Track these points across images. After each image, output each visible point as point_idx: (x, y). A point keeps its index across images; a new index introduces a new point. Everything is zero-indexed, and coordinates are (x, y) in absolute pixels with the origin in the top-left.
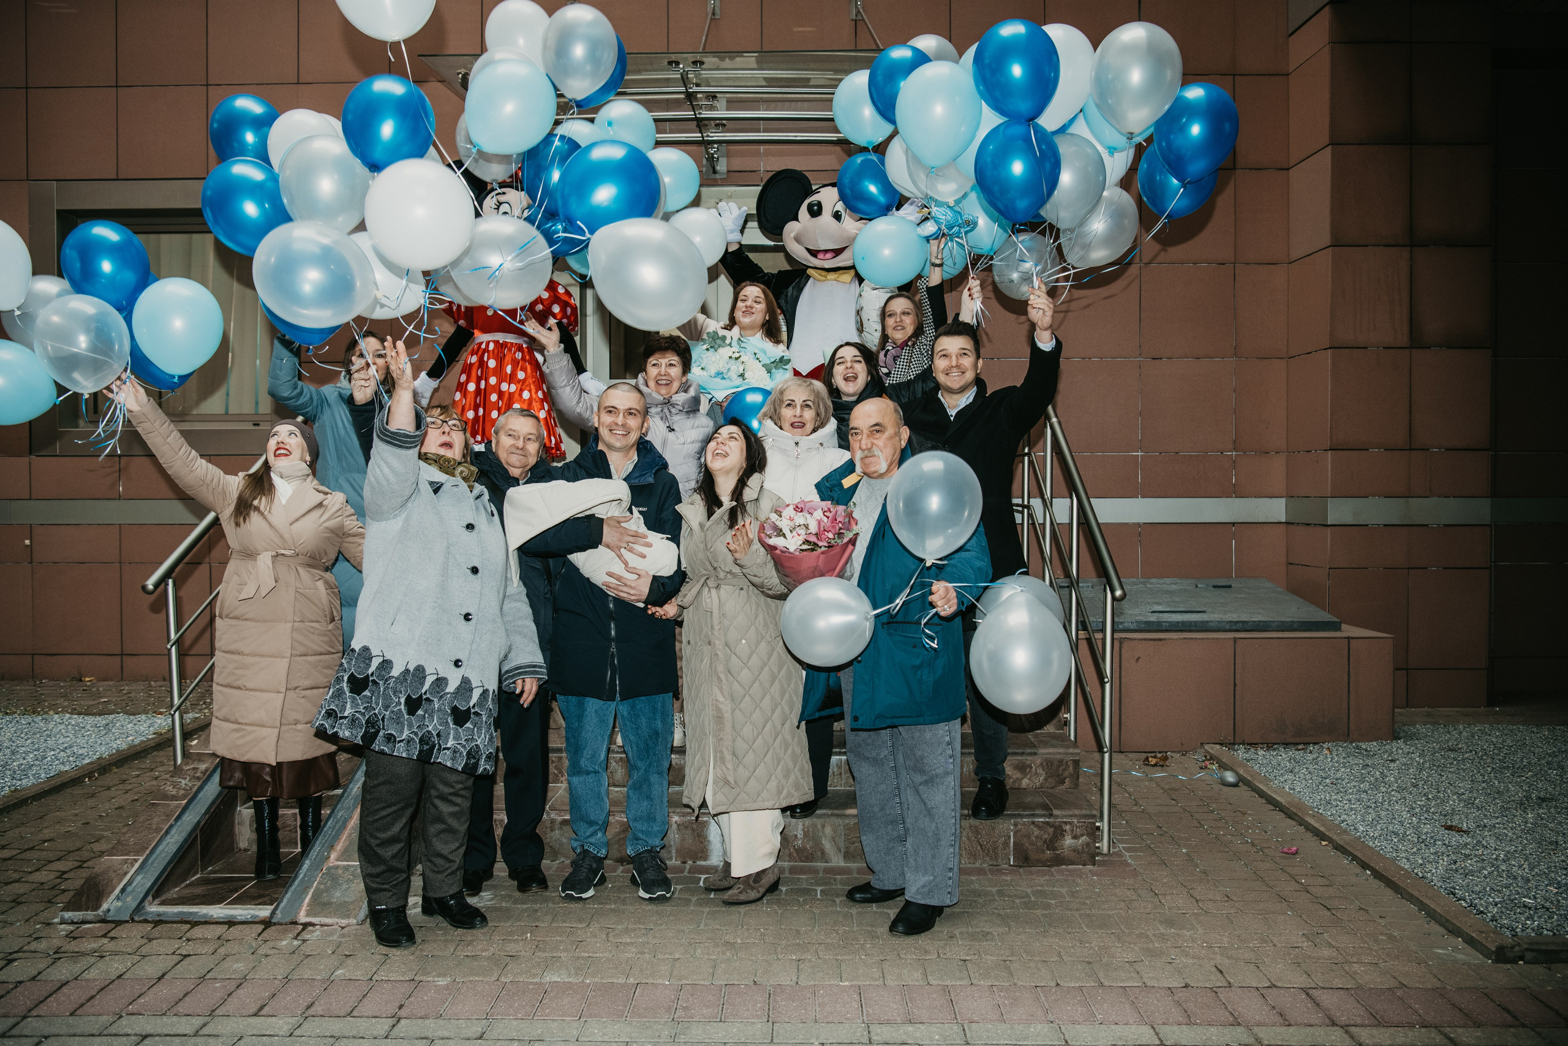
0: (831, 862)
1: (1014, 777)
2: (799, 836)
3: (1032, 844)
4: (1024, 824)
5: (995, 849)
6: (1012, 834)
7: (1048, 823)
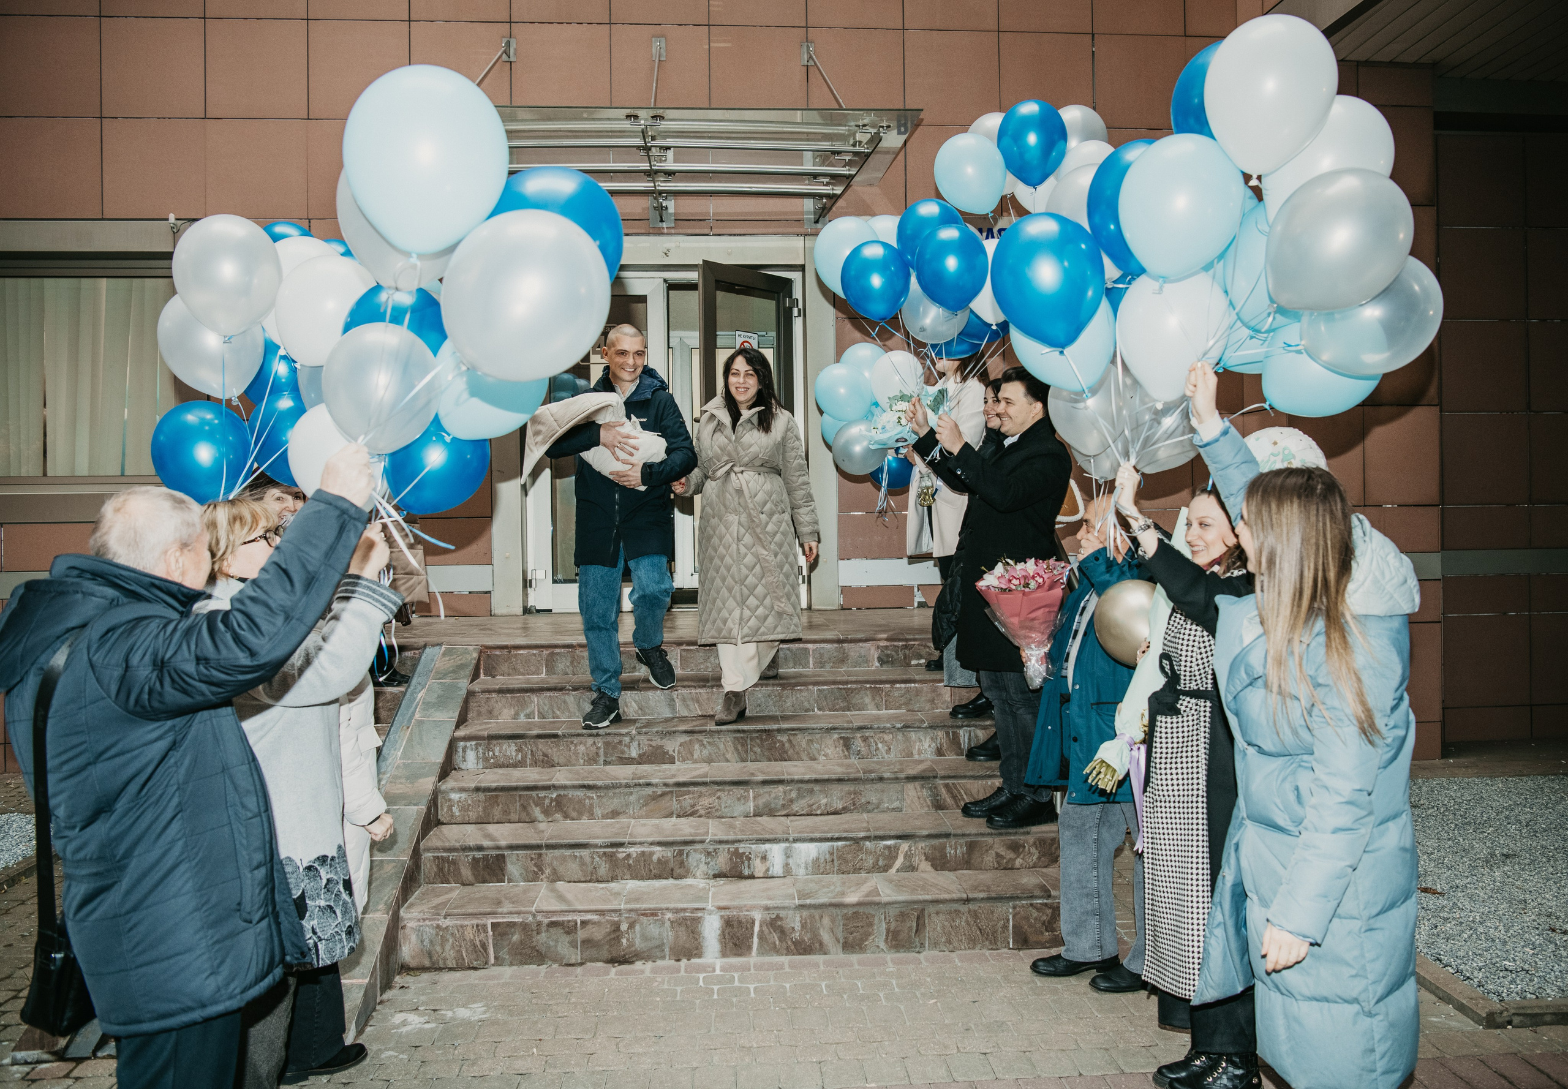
0: (829, 953)
1: (1008, 856)
2: (796, 928)
3: (1031, 926)
4: (1023, 906)
5: (994, 933)
6: (1010, 917)
7: (1046, 904)
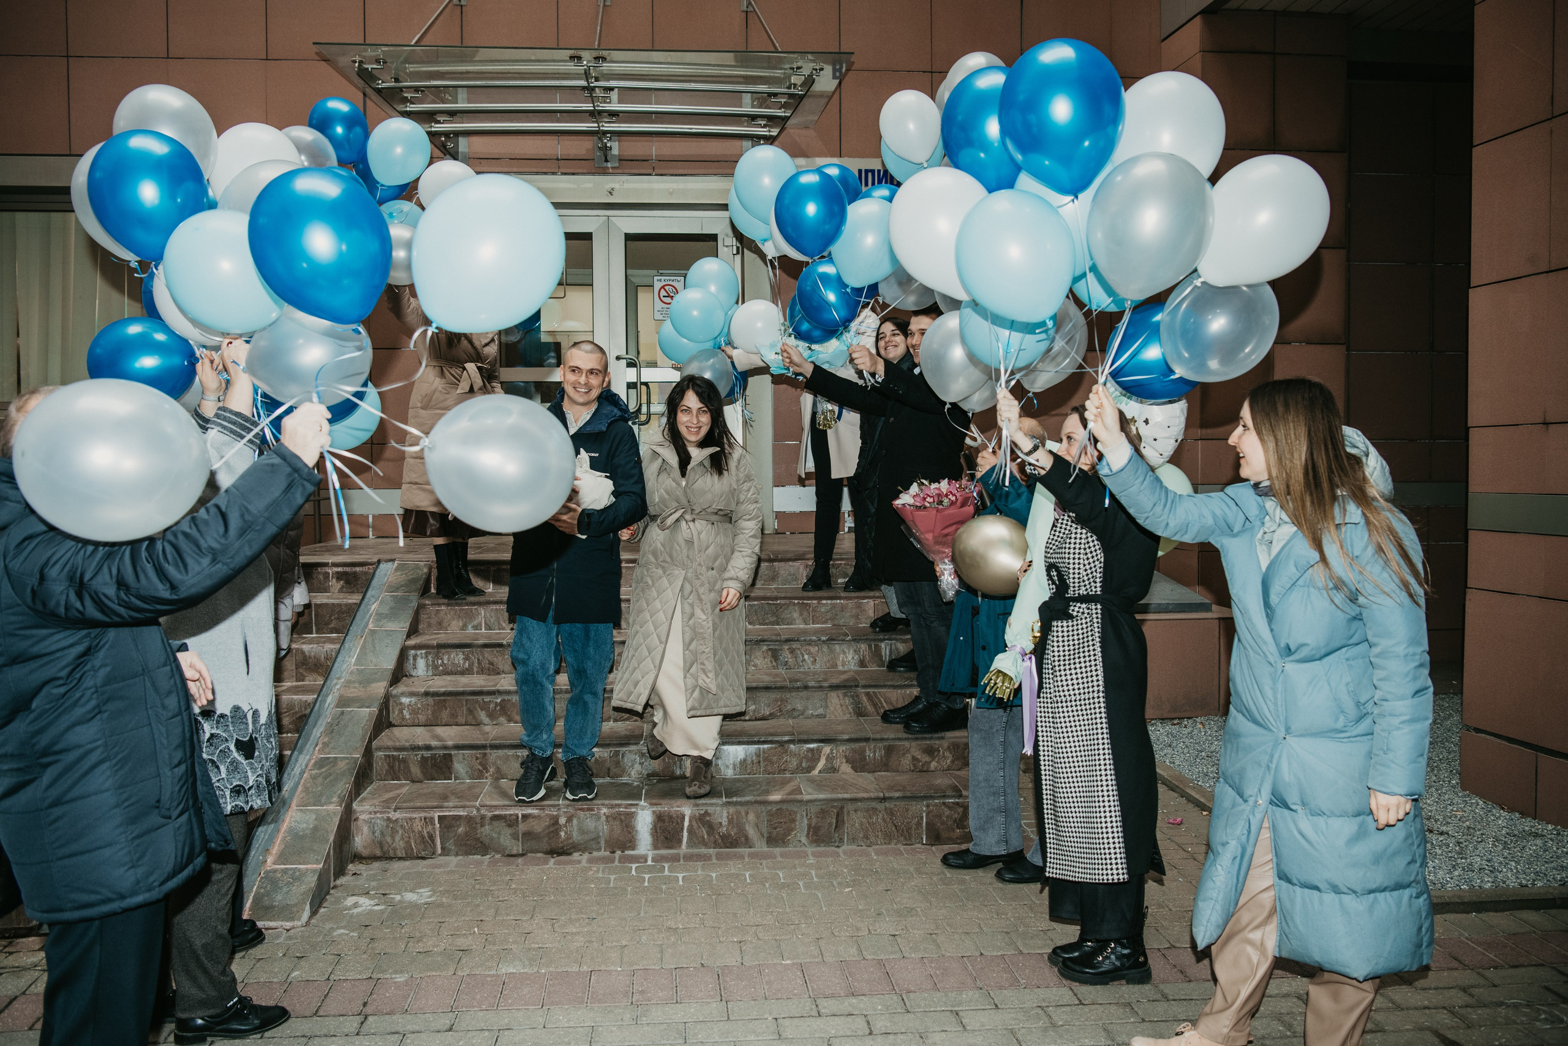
0: (754, 847)
1: (924, 760)
2: (724, 823)
3: (943, 823)
4: (936, 805)
5: (909, 829)
6: (924, 814)
7: (957, 803)
